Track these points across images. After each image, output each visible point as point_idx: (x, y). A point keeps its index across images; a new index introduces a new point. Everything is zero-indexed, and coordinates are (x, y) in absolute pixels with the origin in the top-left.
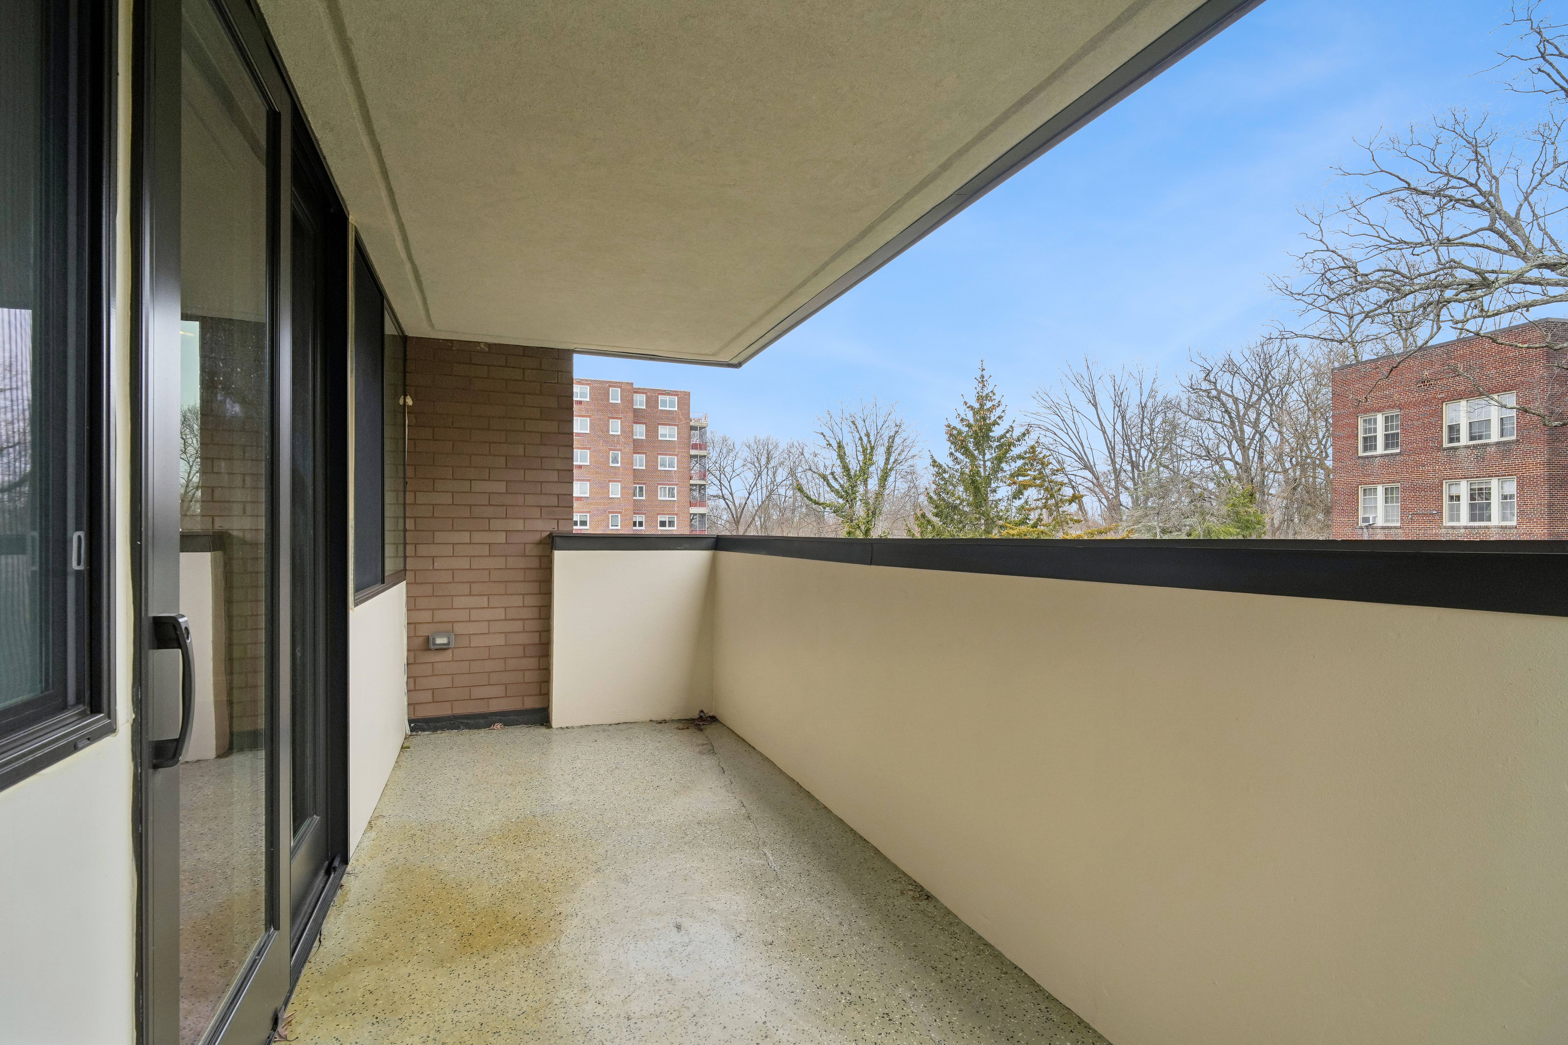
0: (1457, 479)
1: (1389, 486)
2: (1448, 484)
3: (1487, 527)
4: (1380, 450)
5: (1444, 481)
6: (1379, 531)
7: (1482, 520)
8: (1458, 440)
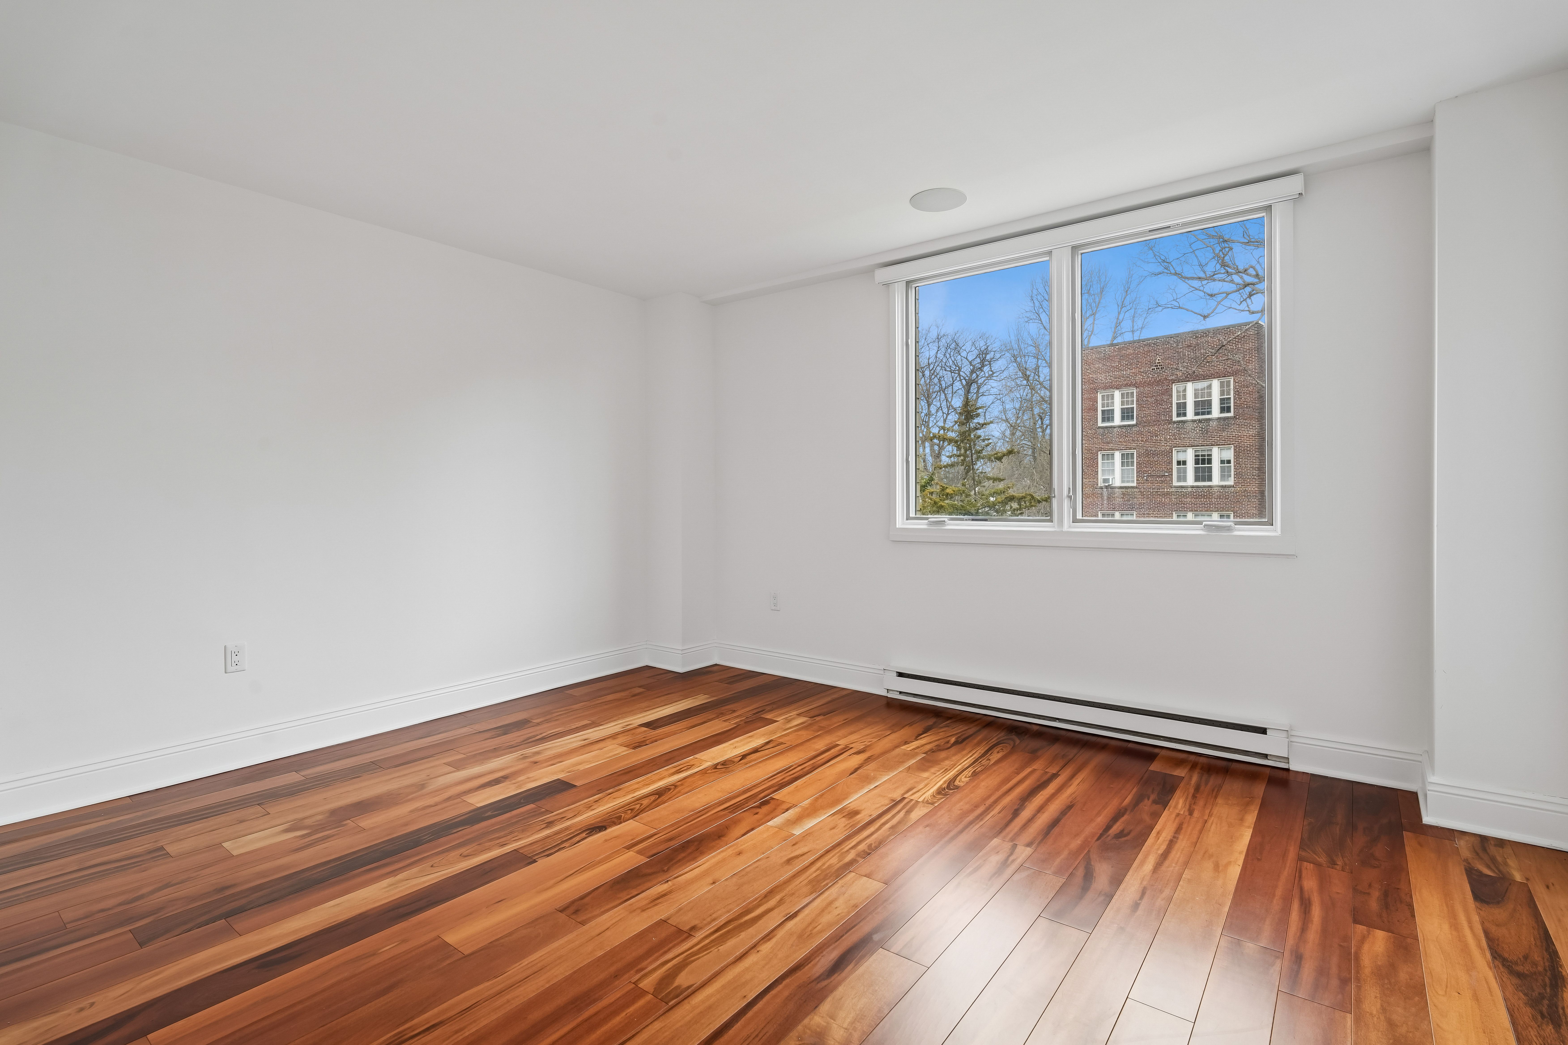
0: (1185, 447)
1: (1126, 452)
2: (1176, 451)
3: (1210, 486)
4: (1117, 421)
5: (1174, 449)
6: (1117, 490)
7: (1204, 480)
8: (1185, 415)
